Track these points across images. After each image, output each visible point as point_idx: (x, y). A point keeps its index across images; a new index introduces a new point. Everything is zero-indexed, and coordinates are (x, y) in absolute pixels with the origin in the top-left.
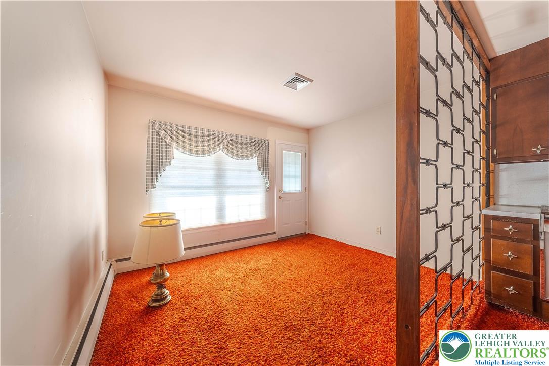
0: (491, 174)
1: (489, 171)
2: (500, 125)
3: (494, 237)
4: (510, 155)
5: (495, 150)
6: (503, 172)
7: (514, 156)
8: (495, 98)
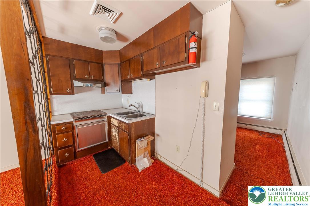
0: (49, 100)
1: (48, 99)
2: (52, 76)
3: (58, 134)
4: (58, 92)
5: (51, 89)
6: (54, 99)
7: (60, 92)
8: (48, 60)
